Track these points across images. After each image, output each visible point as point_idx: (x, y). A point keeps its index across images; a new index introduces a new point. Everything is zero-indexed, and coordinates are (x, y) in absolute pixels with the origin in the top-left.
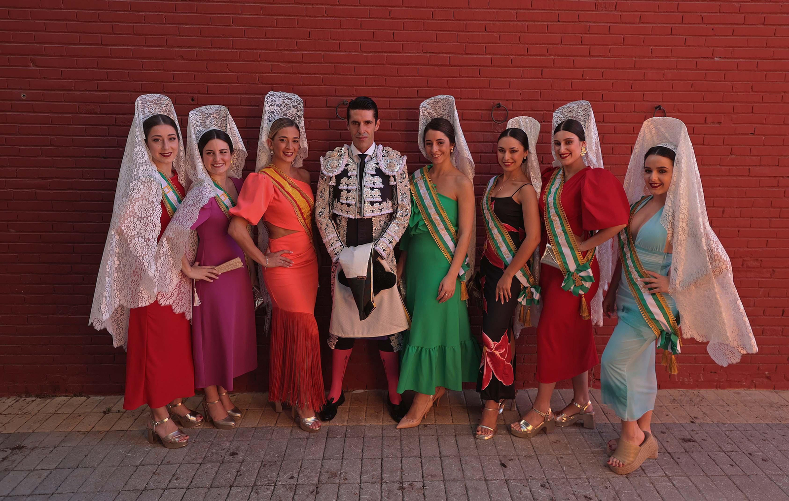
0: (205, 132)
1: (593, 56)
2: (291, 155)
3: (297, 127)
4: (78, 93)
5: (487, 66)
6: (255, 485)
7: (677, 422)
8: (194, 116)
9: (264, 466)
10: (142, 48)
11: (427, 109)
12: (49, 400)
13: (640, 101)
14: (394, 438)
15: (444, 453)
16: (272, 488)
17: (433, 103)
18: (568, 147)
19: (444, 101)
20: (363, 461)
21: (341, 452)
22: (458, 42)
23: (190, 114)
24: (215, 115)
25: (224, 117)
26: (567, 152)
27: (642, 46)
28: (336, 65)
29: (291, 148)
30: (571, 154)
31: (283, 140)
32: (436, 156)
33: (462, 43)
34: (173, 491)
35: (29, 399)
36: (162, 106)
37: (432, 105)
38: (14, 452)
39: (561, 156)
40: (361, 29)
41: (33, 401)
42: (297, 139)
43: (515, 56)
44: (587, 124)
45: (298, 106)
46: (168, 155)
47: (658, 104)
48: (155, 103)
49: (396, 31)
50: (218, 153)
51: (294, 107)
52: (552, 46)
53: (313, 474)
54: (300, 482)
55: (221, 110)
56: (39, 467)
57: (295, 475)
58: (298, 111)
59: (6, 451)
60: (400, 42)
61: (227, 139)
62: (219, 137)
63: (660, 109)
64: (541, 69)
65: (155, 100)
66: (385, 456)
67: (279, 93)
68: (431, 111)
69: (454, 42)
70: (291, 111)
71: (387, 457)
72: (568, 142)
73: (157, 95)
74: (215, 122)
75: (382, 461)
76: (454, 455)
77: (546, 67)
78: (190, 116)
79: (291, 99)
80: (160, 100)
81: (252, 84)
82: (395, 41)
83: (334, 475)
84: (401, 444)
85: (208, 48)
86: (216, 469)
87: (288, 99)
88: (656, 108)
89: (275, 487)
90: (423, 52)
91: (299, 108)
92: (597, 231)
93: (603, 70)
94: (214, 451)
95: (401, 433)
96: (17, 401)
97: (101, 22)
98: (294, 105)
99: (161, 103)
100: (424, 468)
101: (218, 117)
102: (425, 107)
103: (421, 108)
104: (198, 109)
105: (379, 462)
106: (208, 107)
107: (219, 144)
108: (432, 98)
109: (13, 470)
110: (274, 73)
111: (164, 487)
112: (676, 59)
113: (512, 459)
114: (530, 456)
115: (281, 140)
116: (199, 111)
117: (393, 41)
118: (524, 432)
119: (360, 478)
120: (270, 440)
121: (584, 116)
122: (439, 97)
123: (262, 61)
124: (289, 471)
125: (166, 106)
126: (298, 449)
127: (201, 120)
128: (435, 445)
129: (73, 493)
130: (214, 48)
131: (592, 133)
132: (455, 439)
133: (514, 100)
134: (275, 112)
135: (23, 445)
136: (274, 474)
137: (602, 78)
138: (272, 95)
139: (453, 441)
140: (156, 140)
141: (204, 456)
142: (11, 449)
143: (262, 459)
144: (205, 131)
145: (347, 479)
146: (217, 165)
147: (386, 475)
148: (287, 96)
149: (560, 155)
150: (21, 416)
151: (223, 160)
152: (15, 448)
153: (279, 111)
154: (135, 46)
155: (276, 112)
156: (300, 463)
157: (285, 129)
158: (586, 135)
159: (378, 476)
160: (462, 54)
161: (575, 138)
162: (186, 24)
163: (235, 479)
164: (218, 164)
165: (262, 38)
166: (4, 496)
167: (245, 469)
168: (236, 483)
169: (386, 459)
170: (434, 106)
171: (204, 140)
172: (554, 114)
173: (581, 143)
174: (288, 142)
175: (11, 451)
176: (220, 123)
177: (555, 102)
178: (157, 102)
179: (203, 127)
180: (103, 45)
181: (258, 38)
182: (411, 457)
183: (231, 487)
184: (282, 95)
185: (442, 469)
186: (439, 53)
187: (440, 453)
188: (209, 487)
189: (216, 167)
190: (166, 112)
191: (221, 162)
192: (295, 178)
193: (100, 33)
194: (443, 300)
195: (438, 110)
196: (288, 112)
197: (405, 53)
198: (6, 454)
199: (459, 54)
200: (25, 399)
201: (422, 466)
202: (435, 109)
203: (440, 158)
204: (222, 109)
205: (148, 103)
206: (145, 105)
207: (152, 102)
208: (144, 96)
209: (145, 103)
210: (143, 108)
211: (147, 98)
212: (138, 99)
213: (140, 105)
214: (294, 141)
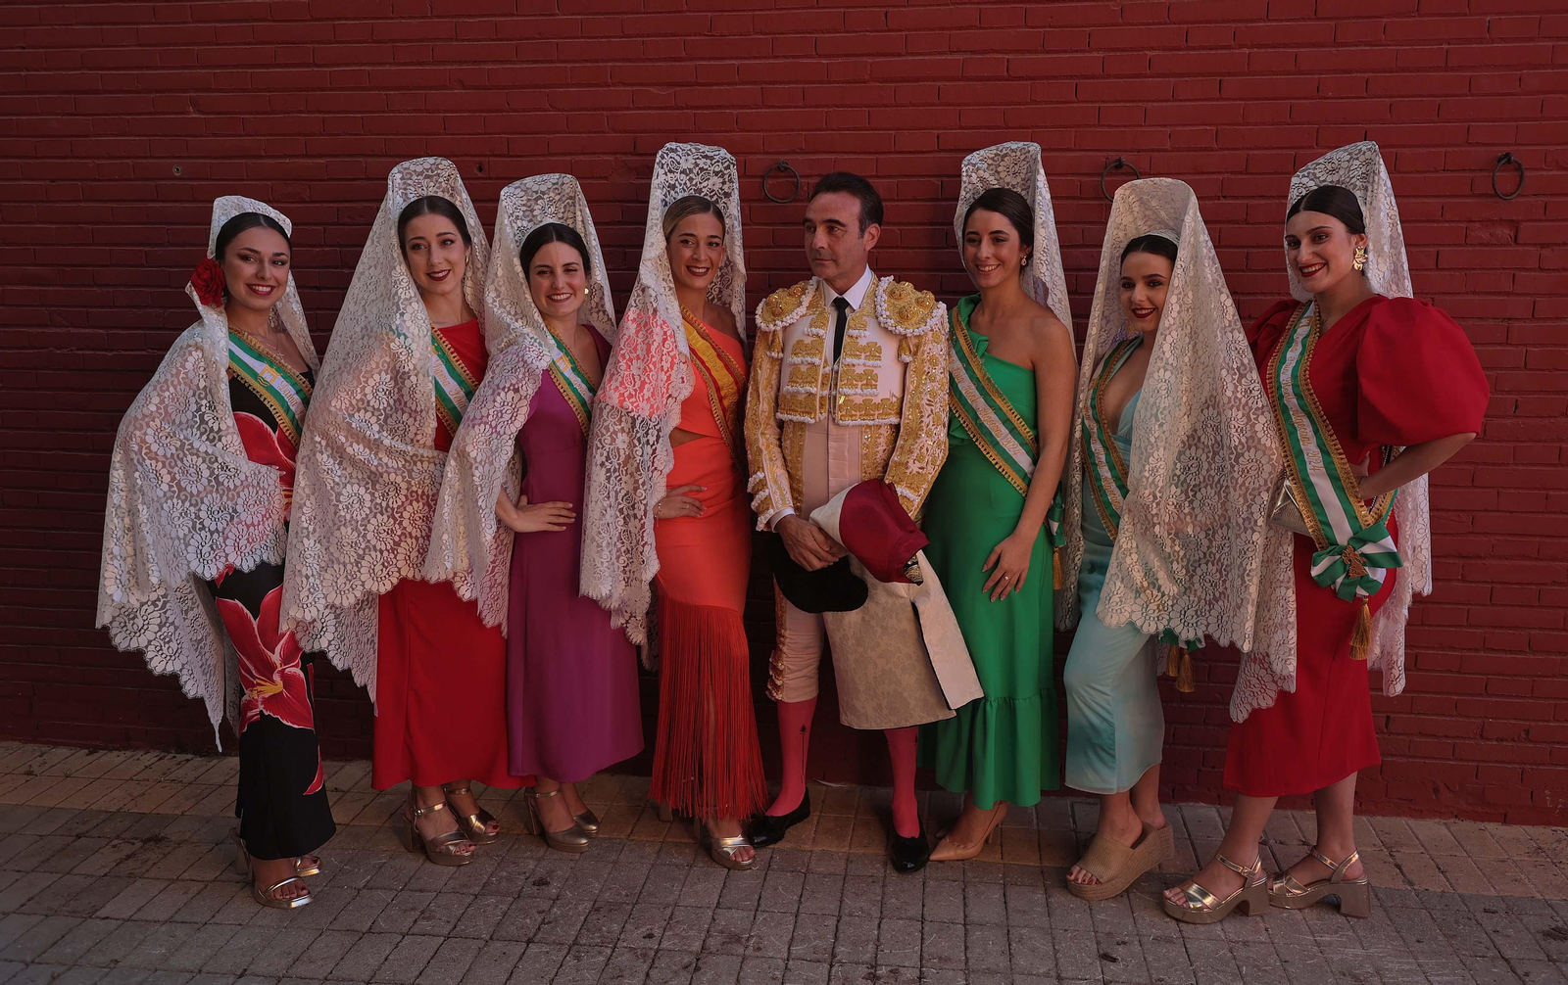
0: (532, 230)
1: (1343, 45)
2: (705, 273)
3: (719, 216)
4: (270, 161)
5: (1093, 77)
6: (575, 942)
7: (1538, 896)
8: (510, 198)
9: (597, 910)
10: (387, 67)
11: (978, 170)
12: (215, 761)
13: (1459, 145)
14: (871, 880)
15: (975, 915)
16: (609, 951)
17: (992, 159)
18: (1318, 248)
19: (1019, 153)
20: (799, 918)
21: (756, 897)
22: (1027, 27)
23: (502, 193)
24: (552, 194)
25: (571, 198)
26: (1316, 261)
27: (1465, 15)
28: (763, 86)
29: (703, 258)
30: (1326, 264)
31: (687, 242)
32: (987, 269)
33: (1037, 27)
34: (421, 939)
35: (181, 757)
36: (441, 180)
37: (990, 162)
38: (147, 846)
39: (1304, 271)
40: (818, 8)
41: (188, 760)
42: (717, 240)
43: (1157, 53)
44: (1369, 193)
45: (726, 172)
46: (441, 275)
47: (1505, 149)
48: (427, 177)
49: (891, 9)
50: (559, 271)
51: (716, 173)
52: (1244, 25)
53: (692, 933)
54: (663, 946)
55: (563, 184)
57: (657, 932)
58: (724, 183)
59: (134, 844)
60: (901, 31)
61: (576, 241)
62: (561, 238)
63: (1509, 161)
64: (1219, 78)
65: (427, 170)
66: (847, 912)
67: (686, 146)
68: (986, 175)
69: (1019, 27)
70: (710, 182)
71: (850, 915)
72: (1319, 236)
73: (431, 160)
74: (553, 209)
75: (838, 921)
76: (995, 923)
77: (1229, 74)
78: (502, 197)
79: (711, 158)
80: (437, 168)
81: (594, 132)
82: (889, 31)
83: (736, 938)
84: (884, 893)
85: (511, 62)
86: (505, 907)
87: (705, 157)
88: (1500, 160)
89: (613, 951)
90: (952, 52)
91: (726, 177)
92: (1402, 449)
93: (1366, 75)
94: (505, 874)
95: (885, 871)
96: (160, 759)
97: (314, 20)
98: (717, 169)
99: (438, 175)
100: (927, 943)
101: (557, 198)
102: (974, 165)
103: (965, 166)
104: (517, 183)
105: (832, 922)
106: (538, 178)
107: (561, 253)
108: (993, 148)
110: (639, 109)
111: (404, 931)
112: (1551, 44)
113: (1124, 943)
114: (1168, 939)
115: (682, 241)
116: (519, 187)
117: (885, 31)
118: (1195, 909)
119: (789, 948)
120: (615, 863)
121: (1365, 176)
123: (614, 85)
124: (645, 924)
125: (448, 180)
126: (668, 885)
127: (524, 205)
128: (958, 900)
129: (240, 925)
130: (523, 62)
131: (1382, 214)
132: (1002, 892)
133: (1153, 150)
134: (677, 185)
135: (162, 835)
136: (616, 927)
137: (1365, 95)
138: (672, 150)
139: (997, 896)
140: (416, 247)
141: (484, 881)
142: (142, 841)
143: (594, 898)
144: (532, 227)
145: (759, 949)
146: (559, 298)
147: (842, 949)
148: (703, 152)
149: (1301, 269)
150: (164, 785)
151: (570, 286)
152: (149, 840)
153: (685, 183)
154: (374, 64)
155: (680, 184)
156: (668, 911)
157: (692, 217)
158: (1367, 221)
159: (825, 949)
160: (1036, 52)
161: (1336, 227)
162: (470, 16)
163: (539, 928)
164: (560, 295)
165: (616, 37)
167: (559, 912)
168: (540, 935)
169: (848, 919)
170: (994, 165)
171: (533, 245)
172: (1294, 180)
173: (1354, 239)
174: (698, 244)
175: (141, 844)
176: (562, 210)
177: (1251, 152)
178: (430, 173)
179: (529, 221)
180: (317, 66)
181: (607, 37)
182: (901, 919)
183: (529, 941)
184: (694, 151)
185: (966, 948)
186: (985, 52)
187: (966, 916)
188: (487, 938)
189: (556, 301)
190: (448, 192)
191: (567, 290)
192: (712, 325)
193: (312, 42)
195: (1002, 175)
196: (705, 184)
197: (912, 54)
198: (133, 848)
199: (1029, 52)
200: (174, 757)
201: (922, 939)
202: (997, 171)
203: (994, 273)
204: (566, 180)
205: (414, 177)
206: (409, 182)
207: (421, 174)
208: (406, 164)
209: (408, 176)
210: (405, 189)
211: (412, 168)
212: (395, 170)
213: (399, 181)
214: (710, 244)
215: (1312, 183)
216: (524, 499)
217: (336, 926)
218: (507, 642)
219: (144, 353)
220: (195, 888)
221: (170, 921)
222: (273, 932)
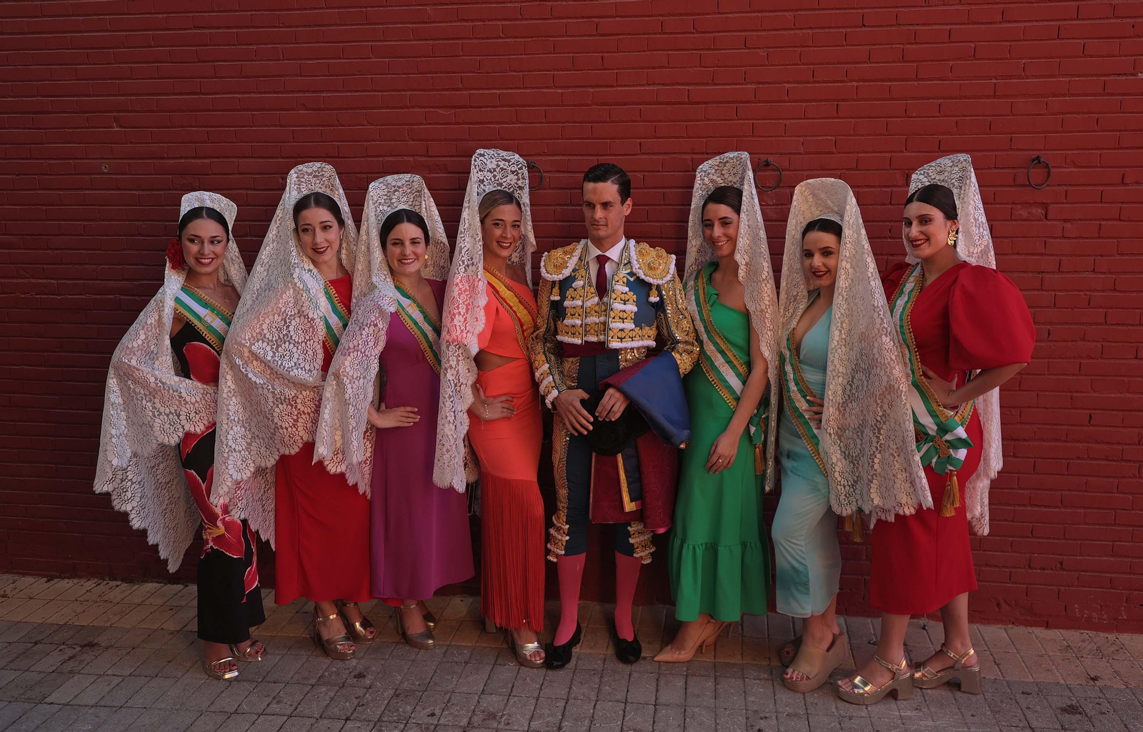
0: (390, 213)
1: (922, 80)
2: (510, 247)
3: (519, 205)
4: (172, 161)
5: (748, 102)
6: (379, 720)
7: (1062, 682)
8: (376, 190)
9: (397, 696)
10: (253, 95)
11: (708, 175)
12: (137, 586)
13: (1005, 150)
14: (592, 672)
15: (662, 699)
16: (402, 726)
17: (718, 165)
18: (923, 228)
19: (735, 160)
20: (539, 701)
21: (511, 685)
22: (701, 67)
23: (370, 186)
24: (405, 188)
25: (418, 191)
26: (922, 237)
27: (1007, 59)
28: (517, 108)
29: (509, 235)
30: (928, 239)
31: (497, 224)
32: (720, 244)
33: (708, 67)
34: (270, 718)
35: (113, 583)
36: (324, 179)
37: (716, 168)
38: (84, 650)
39: (914, 243)
40: (554, 53)
41: (117, 586)
42: (518, 223)
43: (793, 85)
44: (963, 192)
45: (519, 171)
46: (322, 249)
47: (1036, 153)
48: (315, 176)
49: (606, 55)
50: (407, 243)
51: (513, 172)
52: (853, 66)
53: (462, 712)
54: (441, 722)
55: (413, 181)
56: (110, 672)
57: (438, 712)
58: (518, 179)
59: (74, 648)
60: (613, 69)
61: (419, 221)
62: (409, 221)
63: (1039, 162)
64: (836, 103)
65: (315, 172)
66: (573, 696)
67: (491, 152)
68: (715, 178)
69: (696, 66)
70: (509, 178)
71: (575, 699)
72: (925, 220)
73: (318, 164)
74: (405, 199)
75: (566, 703)
76: (676, 704)
77: (843, 100)
78: (370, 190)
79: (509, 161)
80: (322, 171)
81: (398, 141)
82: (605, 69)
83: (493, 716)
84: (601, 682)
85: (340, 91)
86: (332, 694)
87: (505, 160)
88: (1033, 160)
89: (406, 726)
90: (649, 85)
91: (520, 175)
92: (978, 371)
93: (939, 101)
94: (335, 669)
95: (604, 666)
96: (97, 585)
97: (200, 62)
98: (513, 169)
99: (323, 175)
100: (627, 718)
101: (409, 191)
102: (705, 172)
103: (699, 173)
104: (381, 180)
105: (561, 704)
106: (396, 176)
107: (409, 230)
109: (79, 673)
110: (430, 124)
111: (260, 711)
112: (1068, 79)
113: (766, 718)
114: (797, 715)
115: (494, 224)
116: (382, 182)
117: (602, 70)
118: (859, 693)
119: (529, 724)
120: (414, 661)
121: (961, 179)
122: (726, 155)
123: (412, 107)
124: (430, 706)
125: (329, 179)
126: (449, 677)
127: (385, 195)
128: (652, 688)
129: (145, 708)
130: (347, 91)
132: (684, 681)
133: (791, 154)
134: (485, 180)
135: (95, 641)
136: (409, 708)
137: (939, 115)
138: (483, 155)
139: (681, 684)
140: (306, 230)
141: (320, 675)
142: (81, 646)
143: (396, 687)
144: (390, 211)
145: (508, 724)
146: (406, 261)
147: (567, 723)
148: (503, 156)
149: (912, 241)
150: (99, 604)
151: (415, 254)
152: (86, 645)
153: (490, 179)
154: (243, 93)
155: (487, 180)
156: (447, 697)
157: (501, 207)
158: (959, 210)
159: (555, 724)
160: (708, 84)
161: (937, 214)
162: (310, 59)
163: (355, 709)
164: (407, 260)
165: (413, 74)
166: (64, 704)
167: (370, 698)
168: (355, 714)
169: (573, 701)
170: (719, 170)
171: (390, 224)
172: (914, 176)
173: (949, 223)
174: (506, 226)
175: (80, 648)
176: (412, 200)
177: (860, 155)
178: (317, 174)
179: (388, 206)
180: (202, 94)
181: (407, 74)
182: (611, 701)
183: (347, 719)
184: (496, 155)
185: (654, 722)
186: (673, 84)
187: (656, 699)
188: (318, 717)
189: (405, 264)
190: (329, 188)
191: (412, 256)
192: (512, 278)
193: (199, 78)
194: (715, 468)
195: (726, 176)
196: (504, 180)
197: (621, 86)
198: (74, 652)
199: (704, 84)
200: (108, 583)
201: (624, 716)
202: (722, 174)
203: (725, 246)
204: (415, 179)
205: (306, 177)
206: (302, 180)
207: (311, 174)
208: (300, 167)
209: (302, 176)
210: (299, 185)
211: (305, 170)
212: (292, 171)
213: (295, 179)
214: (514, 226)
215: (926, 180)
216: (383, 406)
217: (212, 709)
218: (370, 502)
219: (84, 297)
220: (116, 681)
221: (96, 706)
222: (168, 713)
